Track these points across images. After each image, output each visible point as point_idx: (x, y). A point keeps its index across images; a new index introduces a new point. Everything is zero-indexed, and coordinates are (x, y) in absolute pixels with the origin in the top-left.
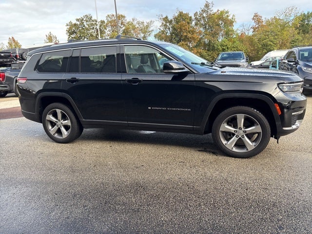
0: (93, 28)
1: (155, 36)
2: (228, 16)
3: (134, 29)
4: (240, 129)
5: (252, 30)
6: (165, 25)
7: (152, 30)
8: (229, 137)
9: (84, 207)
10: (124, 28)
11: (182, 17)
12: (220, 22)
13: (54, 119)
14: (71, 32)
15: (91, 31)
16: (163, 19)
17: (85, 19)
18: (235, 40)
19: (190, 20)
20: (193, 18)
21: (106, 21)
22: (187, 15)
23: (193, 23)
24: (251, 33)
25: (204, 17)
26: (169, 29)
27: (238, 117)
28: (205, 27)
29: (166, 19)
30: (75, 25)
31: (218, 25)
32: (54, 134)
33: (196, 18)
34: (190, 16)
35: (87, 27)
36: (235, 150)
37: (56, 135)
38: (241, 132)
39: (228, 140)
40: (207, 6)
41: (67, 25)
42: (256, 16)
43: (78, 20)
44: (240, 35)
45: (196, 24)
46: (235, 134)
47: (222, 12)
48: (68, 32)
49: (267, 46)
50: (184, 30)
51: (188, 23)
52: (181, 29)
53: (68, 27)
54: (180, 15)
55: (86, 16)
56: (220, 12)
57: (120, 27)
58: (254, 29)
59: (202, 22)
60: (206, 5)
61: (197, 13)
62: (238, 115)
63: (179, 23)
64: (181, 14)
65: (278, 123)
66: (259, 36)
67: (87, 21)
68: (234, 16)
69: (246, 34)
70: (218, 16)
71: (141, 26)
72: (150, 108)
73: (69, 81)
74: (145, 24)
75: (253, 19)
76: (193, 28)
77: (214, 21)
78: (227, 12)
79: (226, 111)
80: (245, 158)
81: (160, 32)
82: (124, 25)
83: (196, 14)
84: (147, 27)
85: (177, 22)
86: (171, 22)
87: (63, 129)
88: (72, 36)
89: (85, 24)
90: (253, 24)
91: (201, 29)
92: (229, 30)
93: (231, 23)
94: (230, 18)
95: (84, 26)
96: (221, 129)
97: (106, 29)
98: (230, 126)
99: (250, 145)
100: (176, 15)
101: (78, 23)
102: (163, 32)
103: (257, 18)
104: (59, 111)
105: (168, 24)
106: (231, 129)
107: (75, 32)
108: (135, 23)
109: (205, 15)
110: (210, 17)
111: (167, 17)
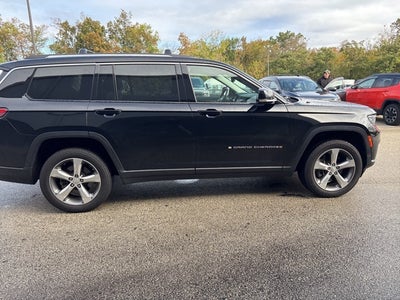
1: (51, 47)
2: (150, 32)
3: (15, 35)
4: (334, 165)
6: (65, 34)
7: (46, 39)
11: (89, 26)
12: (142, 39)
16: (61, 24)
19: (102, 31)
20: (106, 28)
22: (97, 23)
23: (107, 35)
25: (120, 30)
26: (71, 39)
27: (332, 152)
28: (123, 42)
29: (65, 25)
31: (140, 42)
32: (65, 200)
33: (110, 30)
34: (101, 25)
36: (328, 189)
37: (69, 201)
38: (334, 169)
39: (321, 179)
40: (123, 15)
42: (182, 36)
45: (111, 38)
46: (328, 172)
47: (142, 27)
50: (96, 43)
51: (101, 35)
52: (90, 41)
56: (139, 25)
58: (181, 51)
59: (119, 35)
61: (111, 22)
62: (333, 150)
63: (88, 33)
64: (88, 22)
65: (368, 156)
68: (157, 32)
70: (139, 31)
71: (28, 31)
72: (230, 148)
75: (179, 39)
76: (108, 42)
77: (133, 36)
78: (149, 27)
81: (57, 42)
83: (109, 24)
84: (38, 33)
85: (84, 32)
86: (73, 30)
90: (179, 44)
91: (118, 44)
92: (153, 50)
93: (155, 41)
94: (153, 34)
96: (316, 167)
99: (343, 181)
100: (82, 22)
102: (63, 43)
103: (183, 38)
104: (77, 161)
105: (69, 33)
106: (325, 166)
108: (17, 25)
109: (121, 27)
110: (129, 31)
111: (66, 23)
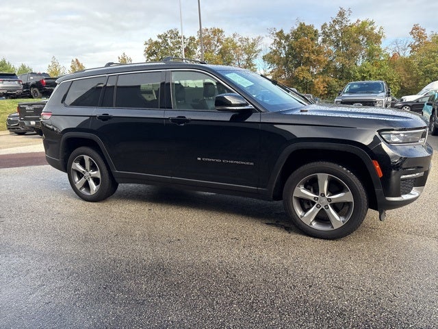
0: (180, 47)
1: (264, 58)
2: (372, 29)
3: (234, 49)
4: (323, 195)
5: (410, 49)
6: (279, 43)
7: (260, 50)
8: (306, 207)
9: (76, 290)
10: (220, 47)
11: (304, 31)
12: (361, 38)
13: (81, 169)
14: (150, 53)
15: (176, 52)
16: (277, 34)
17: (169, 36)
18: (383, 63)
19: (315, 35)
20: (320, 31)
21: (197, 38)
22: (310, 27)
23: (320, 39)
24: (408, 54)
25: (336, 31)
26: (284, 47)
27: (319, 178)
28: (338, 45)
29: (280, 34)
30: (156, 43)
31: (358, 42)
32: (81, 189)
33: (324, 33)
34: (315, 29)
35: (172, 45)
36: (315, 225)
37: (83, 190)
38: (324, 200)
39: (305, 211)
40: (341, 14)
41: (146, 44)
42: (416, 28)
43: (159, 37)
44: (391, 55)
45: (324, 41)
46: (315, 203)
47: (364, 24)
48: (147, 52)
49: (432, 73)
50: (306, 49)
51: (312, 40)
52: (301, 48)
53: (147, 46)
54: (301, 28)
55: (171, 31)
56: (360, 22)
57: (216, 45)
58: (413, 48)
59: (333, 37)
60: (340, 12)
61: (325, 24)
62: (320, 175)
63: (299, 40)
65: (379, 190)
66: (419, 59)
67: (171, 38)
68: (381, 28)
69: (401, 54)
70: (358, 28)
71: (245, 44)
72: (199, 159)
73: (100, 118)
74: (251, 41)
75: (412, 33)
76: (320, 46)
77: (351, 36)
78: (372, 23)
79: (302, 169)
80: (330, 239)
81: (271, 52)
82: (221, 43)
83: (323, 27)
84: (253, 45)
85: (296, 39)
86: (287, 38)
87: (91, 183)
88: (152, 58)
89: (169, 41)
90: (411, 40)
91: (331, 48)
92: (373, 50)
93: (378, 39)
94: (376, 31)
95: (168, 45)
96: (296, 194)
97: (196, 49)
98: (309, 190)
99: (337, 220)
100: (296, 28)
101: (160, 41)
102: (275, 52)
103: (417, 32)
104: (86, 158)
105: (283, 41)
106: (310, 195)
107: (156, 53)
108: (236, 40)
109: (337, 27)
110: (345, 31)
111: (281, 32)
